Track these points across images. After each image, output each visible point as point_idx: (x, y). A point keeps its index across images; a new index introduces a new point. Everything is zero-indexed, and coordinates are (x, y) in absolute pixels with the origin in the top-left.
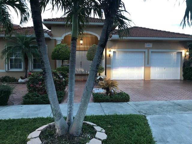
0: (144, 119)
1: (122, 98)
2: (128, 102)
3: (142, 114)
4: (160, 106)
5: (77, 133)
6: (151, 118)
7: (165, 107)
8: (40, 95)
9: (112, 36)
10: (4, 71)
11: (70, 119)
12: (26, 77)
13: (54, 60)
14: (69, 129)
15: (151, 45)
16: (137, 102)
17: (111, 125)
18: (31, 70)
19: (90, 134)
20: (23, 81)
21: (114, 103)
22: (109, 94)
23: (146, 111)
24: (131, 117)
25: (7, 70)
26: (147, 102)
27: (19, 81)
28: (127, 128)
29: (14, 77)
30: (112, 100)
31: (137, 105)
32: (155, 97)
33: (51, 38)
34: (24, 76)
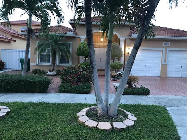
0: (165, 109)
1: (143, 91)
2: (148, 96)
3: (162, 105)
4: (178, 100)
5: (114, 114)
6: (170, 109)
7: (183, 102)
8: (72, 86)
9: (131, 35)
10: (35, 64)
11: (107, 104)
12: (53, 70)
13: (78, 56)
14: (108, 111)
15: (168, 44)
16: (156, 96)
17: (138, 111)
18: (57, 64)
19: (124, 117)
20: (51, 73)
21: (136, 96)
22: (131, 88)
23: (166, 104)
24: (153, 107)
25: (37, 64)
26: (165, 96)
27: (48, 73)
28: (151, 115)
29: (44, 70)
30: (134, 93)
31: (157, 99)
32: (172, 92)
33: (76, 36)
34: (51, 70)
